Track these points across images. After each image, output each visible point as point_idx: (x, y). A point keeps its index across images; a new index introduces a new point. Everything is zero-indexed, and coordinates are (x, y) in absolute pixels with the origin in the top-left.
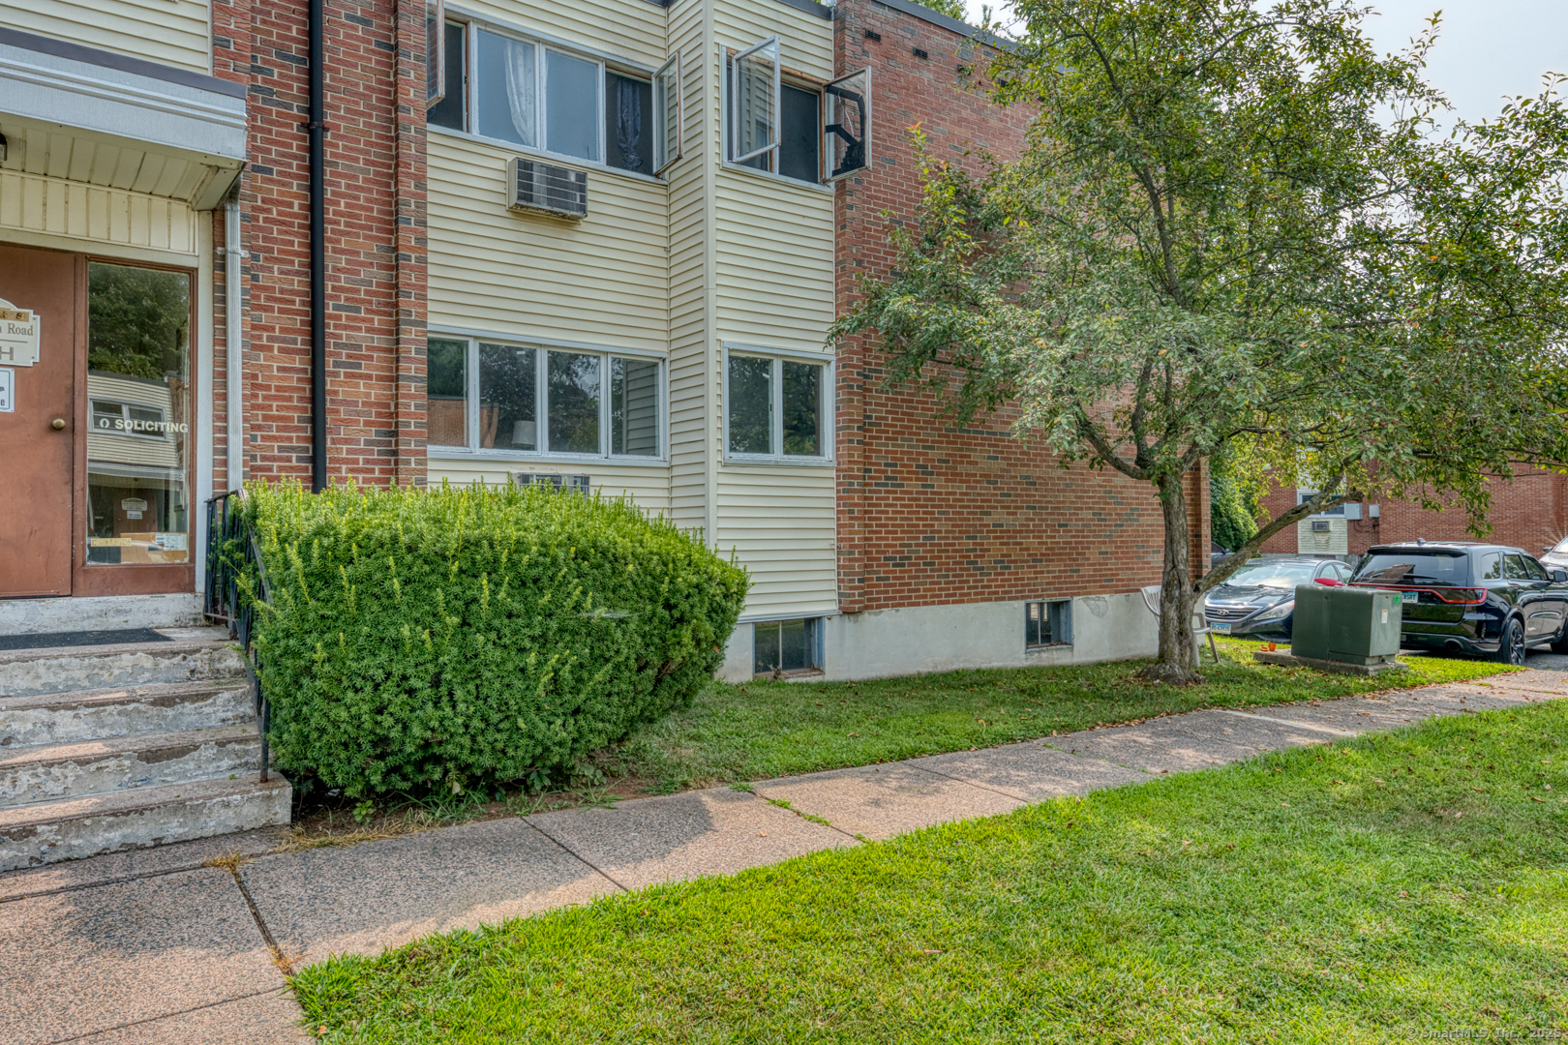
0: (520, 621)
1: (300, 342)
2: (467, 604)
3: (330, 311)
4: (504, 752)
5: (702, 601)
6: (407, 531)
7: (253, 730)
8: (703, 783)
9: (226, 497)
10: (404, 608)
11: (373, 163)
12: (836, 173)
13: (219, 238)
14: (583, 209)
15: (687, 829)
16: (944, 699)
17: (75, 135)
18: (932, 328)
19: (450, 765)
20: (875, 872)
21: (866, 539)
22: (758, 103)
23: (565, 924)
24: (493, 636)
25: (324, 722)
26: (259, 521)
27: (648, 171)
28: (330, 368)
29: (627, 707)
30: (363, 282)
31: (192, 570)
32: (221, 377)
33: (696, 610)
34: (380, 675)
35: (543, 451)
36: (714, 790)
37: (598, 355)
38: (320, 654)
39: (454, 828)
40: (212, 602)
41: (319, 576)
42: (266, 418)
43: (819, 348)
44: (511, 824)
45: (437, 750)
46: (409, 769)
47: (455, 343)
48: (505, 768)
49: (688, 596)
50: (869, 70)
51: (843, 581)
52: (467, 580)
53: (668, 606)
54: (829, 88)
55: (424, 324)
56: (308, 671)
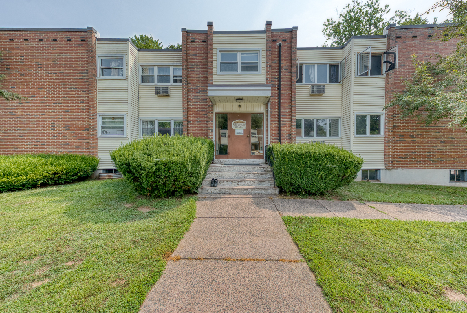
0: (315, 166)
1: (277, 122)
2: (306, 163)
3: (281, 116)
4: (312, 188)
5: (353, 165)
6: (296, 150)
7: (273, 180)
8: (352, 199)
9: (268, 145)
10: (295, 163)
11: (288, 92)
12: (386, 72)
13: (267, 108)
14: (324, 92)
15: (350, 208)
16: (420, 191)
17: (250, 97)
18: (418, 103)
19: (303, 189)
20: (403, 227)
21: (393, 153)
22: (365, 62)
23: (326, 220)
24: (310, 168)
25: (283, 180)
26: (274, 149)
27: (338, 82)
28: (281, 125)
29: (335, 183)
30: (286, 111)
31: (263, 156)
32: (267, 128)
33: (351, 166)
34: (292, 173)
35: (315, 137)
36: (355, 202)
37: (326, 118)
38: (283, 169)
39: (303, 199)
40: (266, 160)
41: (283, 157)
42: (272, 134)
43: (381, 111)
44: (313, 201)
45: (300, 186)
46: (296, 189)
47: (300, 119)
48: (312, 191)
49: (349, 163)
50: (398, 46)
51: (386, 162)
52: (306, 159)
53: (344, 165)
54: (385, 53)
55: (295, 117)
56: (281, 171)
